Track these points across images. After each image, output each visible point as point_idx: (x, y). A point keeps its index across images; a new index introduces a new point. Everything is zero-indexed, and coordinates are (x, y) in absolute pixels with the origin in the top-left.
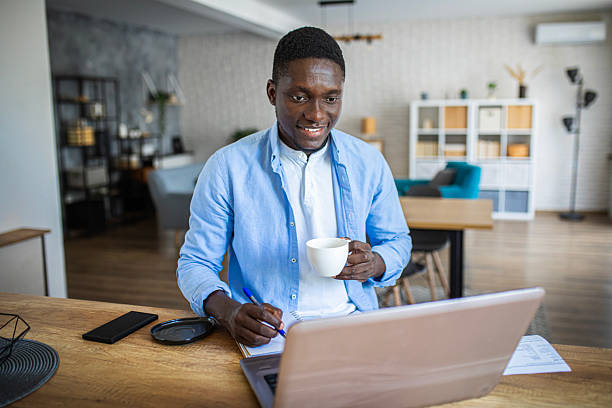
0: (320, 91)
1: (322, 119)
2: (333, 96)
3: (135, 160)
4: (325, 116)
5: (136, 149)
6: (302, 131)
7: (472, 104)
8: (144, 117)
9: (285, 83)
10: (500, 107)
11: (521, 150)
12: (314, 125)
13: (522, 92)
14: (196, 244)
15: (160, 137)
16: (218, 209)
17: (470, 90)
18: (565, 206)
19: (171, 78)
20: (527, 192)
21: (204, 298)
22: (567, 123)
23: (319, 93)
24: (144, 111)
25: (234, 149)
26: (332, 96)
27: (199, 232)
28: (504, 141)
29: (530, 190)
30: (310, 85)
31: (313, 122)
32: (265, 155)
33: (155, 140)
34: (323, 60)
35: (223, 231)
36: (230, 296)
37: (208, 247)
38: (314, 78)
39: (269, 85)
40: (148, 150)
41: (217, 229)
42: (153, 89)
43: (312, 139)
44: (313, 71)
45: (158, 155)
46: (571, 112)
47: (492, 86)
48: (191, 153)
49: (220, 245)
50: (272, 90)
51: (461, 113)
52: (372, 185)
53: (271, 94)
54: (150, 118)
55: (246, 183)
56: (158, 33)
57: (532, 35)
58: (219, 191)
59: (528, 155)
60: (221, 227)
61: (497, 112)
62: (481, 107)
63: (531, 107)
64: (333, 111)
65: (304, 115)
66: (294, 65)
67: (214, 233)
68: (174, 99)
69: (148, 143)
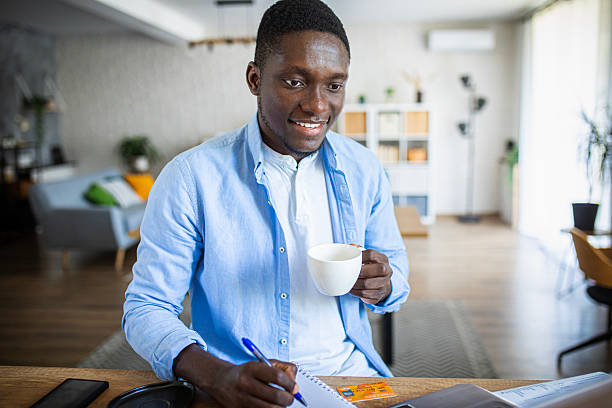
0: (322, 74)
1: (324, 110)
2: (338, 81)
3: (9, 172)
4: (327, 107)
5: (10, 160)
6: (297, 128)
7: (371, 109)
8: (19, 125)
9: (276, 63)
10: (398, 113)
11: (419, 155)
12: (313, 119)
13: (419, 98)
14: (150, 279)
15: (38, 146)
16: (181, 232)
17: (368, 96)
18: (462, 210)
19: (48, 83)
20: (426, 197)
21: (175, 356)
22: (462, 127)
23: (322, 77)
24: (17, 117)
25: (201, 152)
26: (335, 82)
27: (154, 264)
28: (404, 147)
29: (428, 195)
30: (311, 65)
31: (312, 115)
32: (242, 161)
33: (33, 151)
34: (327, 35)
35: (188, 261)
36: (206, 349)
37: (167, 282)
38: (316, 58)
39: (249, 68)
40: (25, 161)
41: (179, 260)
42: (28, 93)
43: (309, 138)
44: (314, 47)
45: (37, 166)
46: (464, 117)
47: (389, 92)
48: (74, 163)
49: (183, 281)
50: (254, 75)
51: (360, 119)
52: (370, 195)
53: (253, 80)
54: (26, 125)
55: (221, 198)
56: (31, 31)
57: (426, 41)
58: (185, 210)
59: (426, 159)
60: (184, 256)
61: (395, 117)
62: (380, 113)
63: (427, 113)
64: (336, 102)
65: (300, 106)
66: (287, 40)
67: (177, 264)
68: (52, 105)
69: (25, 153)
